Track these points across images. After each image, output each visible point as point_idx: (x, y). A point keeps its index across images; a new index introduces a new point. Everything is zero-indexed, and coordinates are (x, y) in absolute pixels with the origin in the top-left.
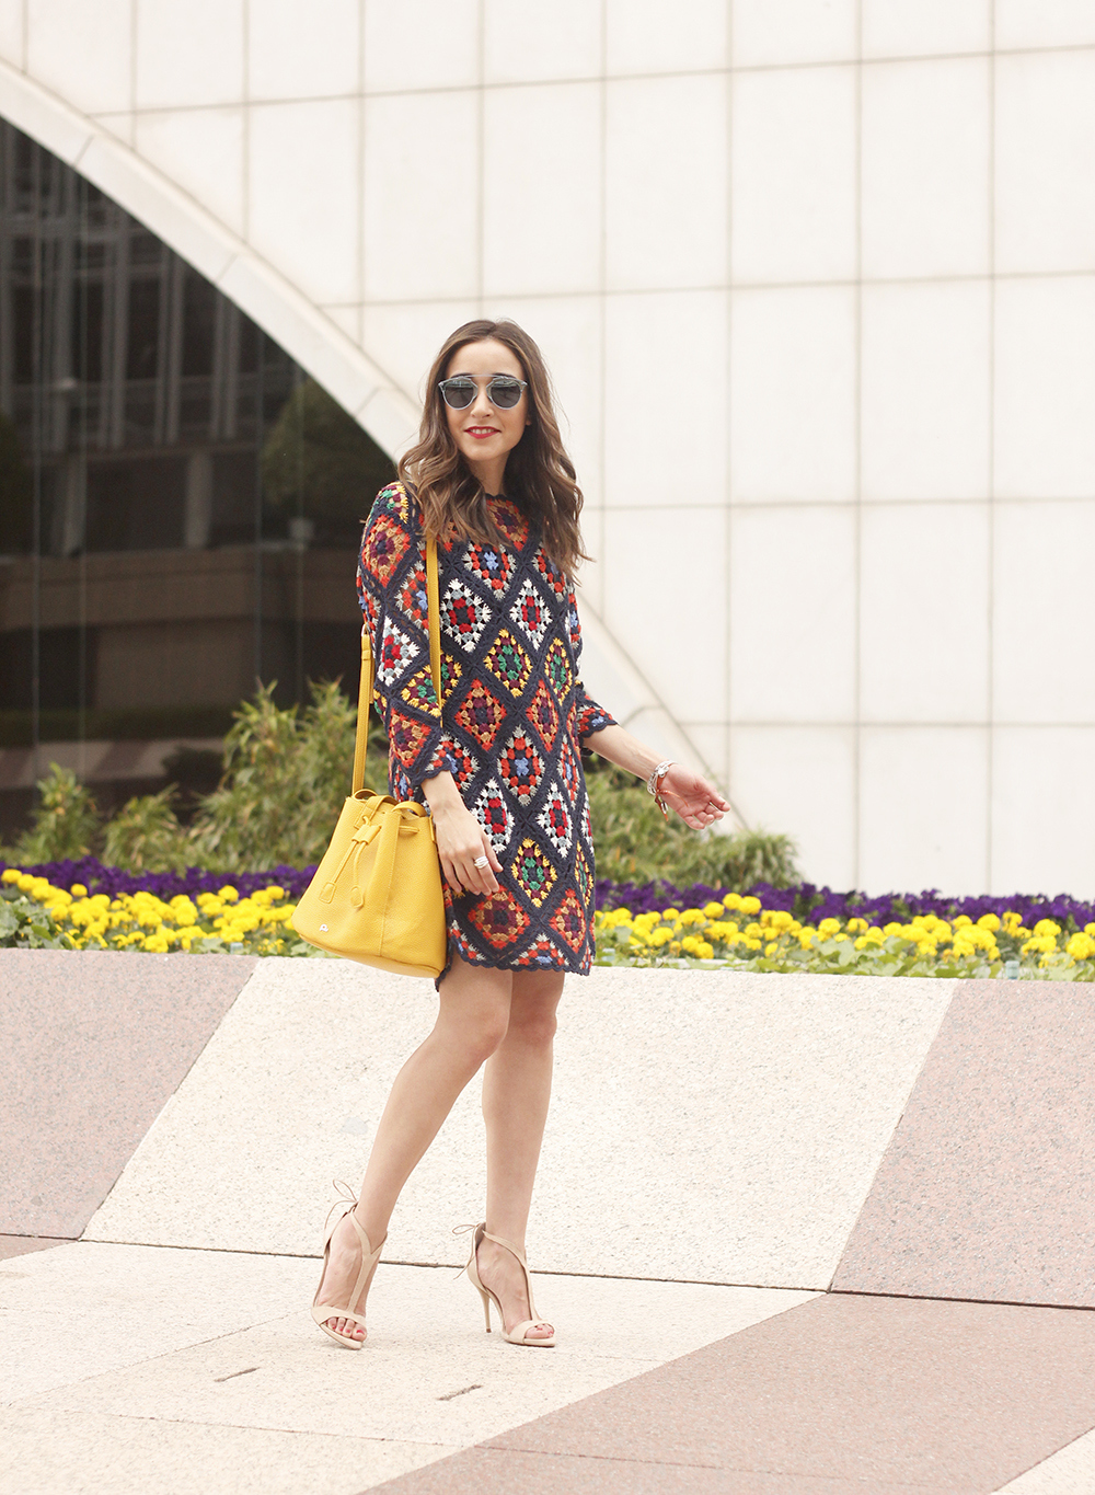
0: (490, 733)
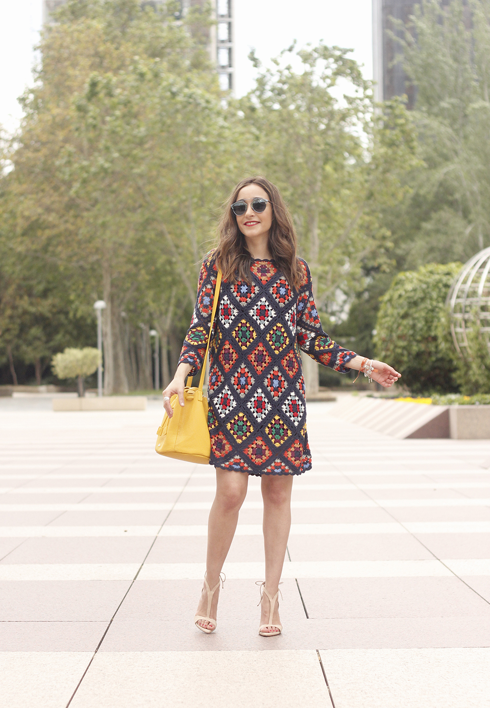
0: (229, 365)
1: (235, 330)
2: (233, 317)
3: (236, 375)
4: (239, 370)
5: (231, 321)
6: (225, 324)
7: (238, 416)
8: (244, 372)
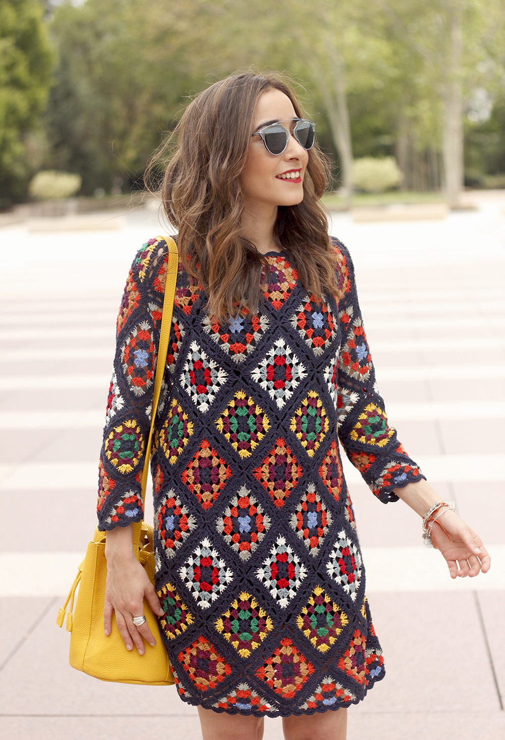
0: (213, 492)
1: (223, 417)
2: (216, 389)
3: (228, 513)
4: (235, 502)
5: (211, 398)
6: (199, 404)
7: (239, 601)
8: (246, 506)
